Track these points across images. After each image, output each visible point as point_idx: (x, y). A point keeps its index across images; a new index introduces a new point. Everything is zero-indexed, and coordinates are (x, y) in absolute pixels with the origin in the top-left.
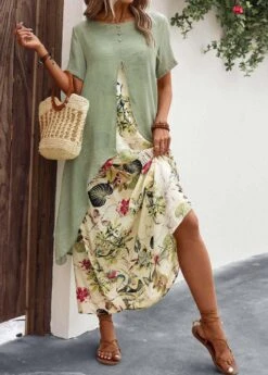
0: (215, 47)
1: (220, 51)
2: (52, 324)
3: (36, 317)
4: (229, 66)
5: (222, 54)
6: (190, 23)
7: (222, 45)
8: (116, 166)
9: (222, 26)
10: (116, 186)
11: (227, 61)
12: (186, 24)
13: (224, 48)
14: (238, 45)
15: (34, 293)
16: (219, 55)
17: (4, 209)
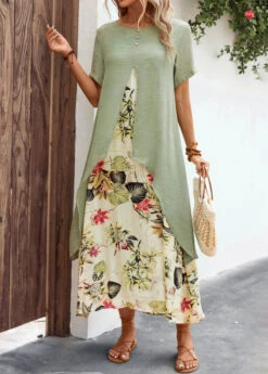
0: (228, 51)
1: (233, 55)
4: (242, 69)
5: (235, 58)
6: (202, 30)
7: (235, 49)
8: (105, 172)
9: (235, 30)
10: (98, 192)
11: (240, 64)
12: (199, 30)
13: (237, 52)
14: (251, 49)
16: (232, 59)
17: (23, 214)
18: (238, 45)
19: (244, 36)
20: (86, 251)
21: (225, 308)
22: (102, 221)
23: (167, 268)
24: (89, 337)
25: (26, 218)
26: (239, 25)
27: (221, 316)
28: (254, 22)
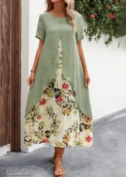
0: (85, 31)
2: (21, 147)
5: (87, 34)
11: (89, 37)
13: (88, 32)
18: (89, 29)
19: (91, 25)
20: (36, 117)
22: (44, 104)
24: (29, 152)
26: (89, 21)
28: (94, 19)
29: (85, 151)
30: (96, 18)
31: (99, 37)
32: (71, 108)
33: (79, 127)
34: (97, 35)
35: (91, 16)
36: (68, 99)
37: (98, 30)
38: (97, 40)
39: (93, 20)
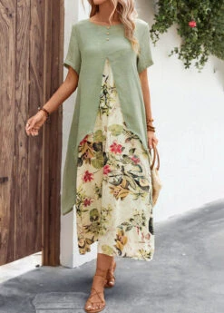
0: (177, 52)
1: (181, 55)
2: (61, 258)
3: (49, 253)
4: (187, 65)
5: (182, 57)
6: (157, 35)
7: (182, 50)
9: (181, 36)
11: (185, 62)
13: (183, 53)
14: (194, 49)
15: (48, 235)
16: (180, 58)
17: (24, 175)
18: (184, 47)
19: (188, 40)
21: (175, 243)
22: (90, 180)
23: (144, 218)
24: (74, 266)
25: (26, 178)
26: (185, 32)
27: (172, 250)
28: (196, 30)
29: (175, 267)
30: (198, 27)
31: (203, 61)
32: (129, 187)
33: (147, 224)
34: (200, 57)
35: (191, 24)
36: (123, 170)
37: (202, 48)
38: (200, 66)
39: (192, 31)
